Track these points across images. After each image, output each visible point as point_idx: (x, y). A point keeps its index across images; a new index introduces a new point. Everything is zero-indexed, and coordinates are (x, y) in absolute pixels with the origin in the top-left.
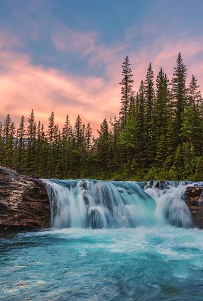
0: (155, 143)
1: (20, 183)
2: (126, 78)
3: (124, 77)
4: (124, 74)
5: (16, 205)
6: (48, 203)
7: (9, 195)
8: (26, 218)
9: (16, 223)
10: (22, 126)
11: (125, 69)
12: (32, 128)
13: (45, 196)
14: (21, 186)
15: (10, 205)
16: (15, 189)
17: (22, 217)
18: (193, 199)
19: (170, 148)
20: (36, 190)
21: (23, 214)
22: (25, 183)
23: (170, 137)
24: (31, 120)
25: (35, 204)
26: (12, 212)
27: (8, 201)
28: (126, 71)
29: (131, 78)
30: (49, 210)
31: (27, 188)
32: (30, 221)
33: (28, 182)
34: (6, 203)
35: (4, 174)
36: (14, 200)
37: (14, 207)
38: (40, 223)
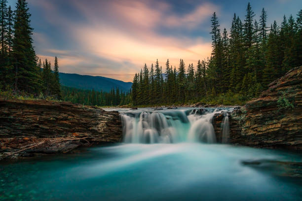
0: (229, 75)
1: (104, 117)
2: (215, 28)
3: (212, 28)
4: (213, 26)
5: (102, 129)
6: (121, 127)
7: (98, 124)
8: (109, 136)
10: (152, 70)
11: (214, 22)
12: (158, 70)
13: (120, 124)
14: (104, 118)
15: (99, 130)
16: (101, 120)
17: (107, 136)
18: (218, 122)
19: (238, 78)
20: (114, 120)
22: (107, 116)
23: (239, 70)
24: (157, 66)
25: (115, 128)
26: (101, 133)
27: (98, 128)
28: (214, 24)
29: (218, 28)
30: (121, 132)
31: (109, 119)
32: (112, 138)
33: (109, 116)
34: (96, 129)
35: (93, 112)
36: (101, 126)
37: (102, 131)
38: (117, 139)
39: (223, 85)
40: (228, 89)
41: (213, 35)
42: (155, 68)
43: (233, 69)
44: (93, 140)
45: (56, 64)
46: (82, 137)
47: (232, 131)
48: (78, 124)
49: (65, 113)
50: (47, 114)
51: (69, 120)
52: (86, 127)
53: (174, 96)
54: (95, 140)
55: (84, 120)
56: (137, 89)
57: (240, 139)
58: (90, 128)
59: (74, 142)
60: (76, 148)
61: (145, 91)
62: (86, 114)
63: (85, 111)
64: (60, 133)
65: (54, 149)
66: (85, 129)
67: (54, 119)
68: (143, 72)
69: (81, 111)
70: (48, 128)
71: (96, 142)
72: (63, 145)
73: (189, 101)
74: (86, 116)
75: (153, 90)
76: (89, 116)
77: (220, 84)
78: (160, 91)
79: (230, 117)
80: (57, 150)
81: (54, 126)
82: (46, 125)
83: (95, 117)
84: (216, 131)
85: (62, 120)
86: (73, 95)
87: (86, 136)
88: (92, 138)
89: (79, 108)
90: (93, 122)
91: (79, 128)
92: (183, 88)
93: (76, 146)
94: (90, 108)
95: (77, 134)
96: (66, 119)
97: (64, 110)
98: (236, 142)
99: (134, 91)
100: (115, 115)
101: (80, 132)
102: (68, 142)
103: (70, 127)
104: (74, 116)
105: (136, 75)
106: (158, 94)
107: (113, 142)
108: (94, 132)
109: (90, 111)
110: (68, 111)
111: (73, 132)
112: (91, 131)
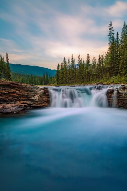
1: (38, 91)
2: (111, 32)
3: (109, 32)
4: (110, 30)
5: (38, 99)
6: (49, 98)
7: (35, 96)
8: (42, 103)
11: (110, 28)
13: (48, 95)
14: (39, 92)
15: (36, 99)
16: (37, 93)
17: (41, 103)
18: (110, 94)
20: (45, 93)
21: (41, 102)
22: (40, 91)
23: (125, 61)
25: (45, 98)
26: (37, 101)
27: (35, 98)
28: (110, 29)
29: (113, 32)
30: (49, 100)
31: (41, 93)
32: (43, 105)
33: (41, 90)
34: (34, 99)
35: (32, 88)
36: (37, 97)
38: (47, 105)
39: (115, 71)
40: (118, 73)
41: (110, 37)
42: (71, 60)
43: (122, 60)
44: (32, 105)
45: (7, 58)
46: (25, 104)
47: (119, 100)
48: (23, 96)
49: (14, 89)
50: (3, 90)
51: (16, 93)
52: (27, 98)
53: (83, 78)
54: (33, 105)
55: (26, 93)
56: (59, 74)
57: (124, 105)
58: (30, 98)
59: (20, 107)
60: (21, 111)
61: (64, 76)
63: (26, 88)
64: (11, 101)
65: (9, 110)
66: (27, 99)
67: (7, 93)
68: (63, 63)
69: (24, 88)
70: (4, 98)
71: (34, 106)
72: (14, 109)
73: (93, 81)
74: (27, 91)
75: (70, 75)
76: (29, 91)
77: (113, 70)
78: (74, 75)
79: (118, 91)
80: (10, 112)
81: (7, 97)
82: (3, 96)
83: (33, 91)
84: (108, 100)
85: (12, 93)
86: (19, 78)
87: (28, 103)
88: (31, 104)
89: (22, 86)
90: (31, 94)
91: (23, 98)
92: (89, 73)
93: (22, 109)
94: (29, 86)
95: (22, 102)
96: (15, 93)
97: (13, 87)
98: (121, 107)
99: (58, 75)
100: (45, 90)
101: (24, 101)
102: (17, 107)
103: (17, 97)
104: (19, 91)
105: (59, 65)
106: (72, 77)
107: (44, 107)
108: (32, 101)
109: (30, 88)
110: (16, 87)
111: (20, 100)
112: (31, 100)
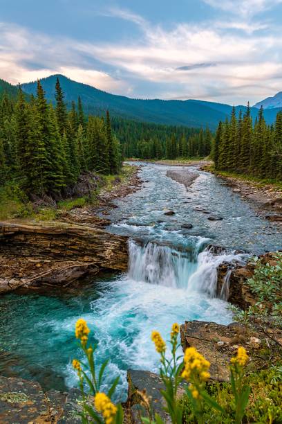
6: (127, 256)
7: (104, 251)
8: (116, 264)
9: (111, 267)
13: (126, 252)
14: (111, 245)
15: (106, 256)
16: (108, 246)
17: (114, 264)
18: (222, 274)
20: (121, 247)
21: (114, 262)
22: (113, 243)
25: (121, 256)
26: (108, 260)
27: (105, 254)
31: (115, 246)
32: (119, 266)
34: (103, 255)
36: (108, 253)
37: (109, 257)
38: (125, 268)
46: (91, 262)
50: (56, 240)
51: (77, 245)
54: (103, 265)
56: (219, 146)
58: (98, 255)
59: (82, 269)
62: (92, 240)
63: (90, 238)
64: (71, 256)
67: (63, 245)
70: (59, 252)
72: (70, 272)
74: (93, 242)
75: (240, 152)
76: (95, 242)
82: (57, 249)
83: (102, 243)
85: (70, 245)
87: (95, 261)
88: (101, 264)
90: (99, 248)
93: (83, 273)
95: (86, 258)
96: (74, 244)
99: (216, 149)
100: (122, 242)
101: (89, 256)
102: (75, 269)
103: (79, 251)
104: (81, 242)
105: (220, 123)
106: (244, 160)
108: (102, 258)
109: (95, 238)
111: (83, 256)
112: (99, 257)
